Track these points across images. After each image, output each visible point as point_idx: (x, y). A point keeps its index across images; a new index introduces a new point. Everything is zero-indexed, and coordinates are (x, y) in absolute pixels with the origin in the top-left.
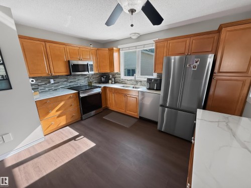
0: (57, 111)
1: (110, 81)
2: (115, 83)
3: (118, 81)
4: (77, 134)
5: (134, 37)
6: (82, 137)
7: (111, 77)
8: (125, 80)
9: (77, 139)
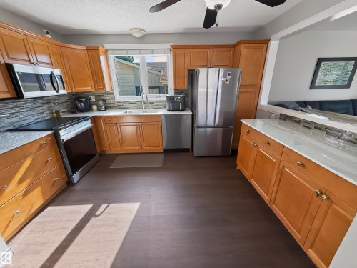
0: (20, 182)
1: (95, 107)
2: (107, 108)
3: (112, 105)
4: (88, 207)
5: (137, 35)
6: (104, 206)
7: (93, 99)
8: (125, 102)
9: (98, 213)
